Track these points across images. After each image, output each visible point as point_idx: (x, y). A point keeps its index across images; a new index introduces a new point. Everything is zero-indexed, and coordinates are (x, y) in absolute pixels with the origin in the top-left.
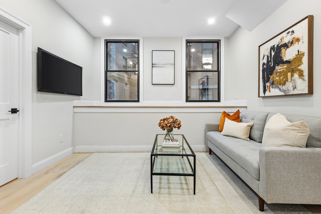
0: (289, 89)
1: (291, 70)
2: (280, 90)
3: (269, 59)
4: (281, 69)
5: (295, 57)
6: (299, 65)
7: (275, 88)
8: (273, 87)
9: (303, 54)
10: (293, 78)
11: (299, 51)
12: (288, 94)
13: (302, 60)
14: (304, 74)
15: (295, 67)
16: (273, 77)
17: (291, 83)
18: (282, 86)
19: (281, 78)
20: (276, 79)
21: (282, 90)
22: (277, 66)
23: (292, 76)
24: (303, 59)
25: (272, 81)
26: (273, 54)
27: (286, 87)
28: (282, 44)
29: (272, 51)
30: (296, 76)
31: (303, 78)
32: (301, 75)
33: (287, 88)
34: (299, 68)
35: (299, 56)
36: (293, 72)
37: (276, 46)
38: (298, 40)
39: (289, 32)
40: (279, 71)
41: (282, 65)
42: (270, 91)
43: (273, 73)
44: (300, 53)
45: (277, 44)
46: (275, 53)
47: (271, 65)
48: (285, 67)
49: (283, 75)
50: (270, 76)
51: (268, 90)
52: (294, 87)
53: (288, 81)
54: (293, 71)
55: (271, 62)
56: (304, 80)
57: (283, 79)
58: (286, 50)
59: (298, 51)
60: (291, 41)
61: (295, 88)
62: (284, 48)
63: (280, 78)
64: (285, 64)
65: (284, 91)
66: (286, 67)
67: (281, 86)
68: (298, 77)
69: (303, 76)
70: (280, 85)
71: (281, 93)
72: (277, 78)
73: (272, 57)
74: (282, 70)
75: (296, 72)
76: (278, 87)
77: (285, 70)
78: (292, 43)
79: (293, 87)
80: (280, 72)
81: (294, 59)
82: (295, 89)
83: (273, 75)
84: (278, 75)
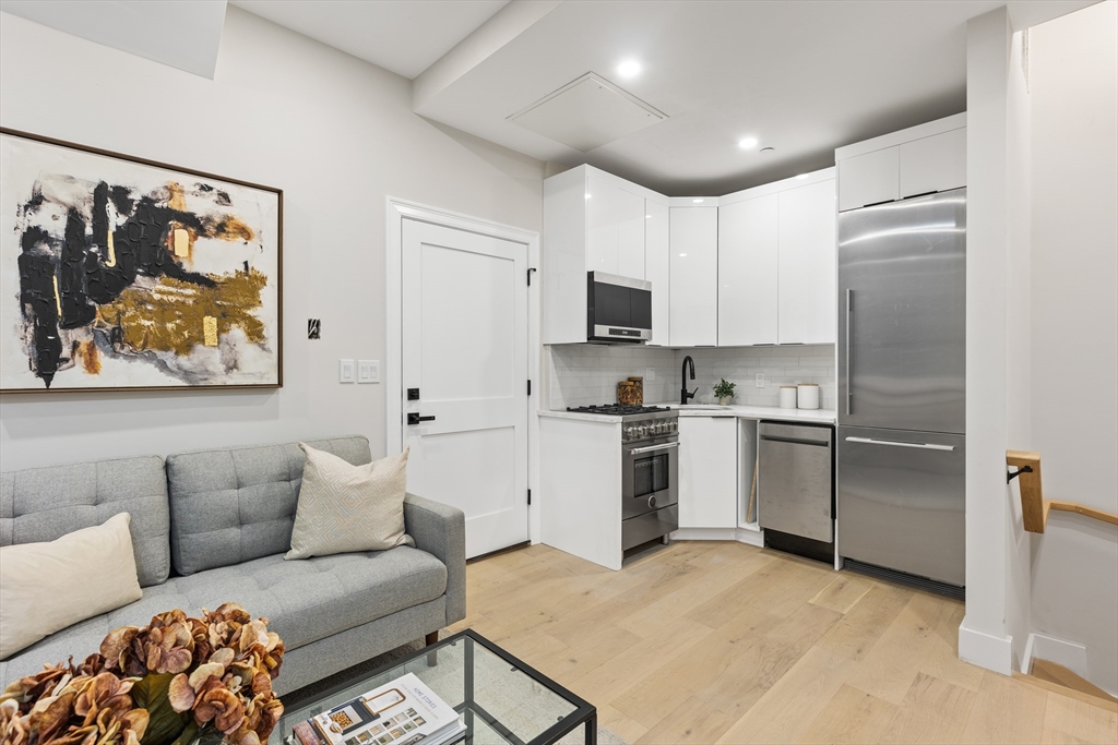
0: (211, 368)
1: (219, 312)
2: (163, 366)
3: (89, 231)
4: (171, 293)
5: (233, 276)
6: (249, 306)
7: (129, 357)
8: (115, 354)
9: (263, 280)
10: (224, 336)
11: (250, 266)
12: (202, 383)
13: (258, 295)
14: (264, 333)
15: (235, 306)
16: (120, 314)
17: (217, 353)
18: (177, 353)
19: (170, 326)
20: (141, 327)
21: (175, 369)
22: (141, 274)
23: (221, 330)
24: (260, 292)
25: (110, 327)
26: (116, 219)
27: (196, 361)
28: (176, 207)
29: (111, 208)
30: (237, 332)
31: (262, 342)
32: (255, 331)
33: (202, 363)
34: (250, 312)
35: (247, 278)
36: (226, 318)
37: (136, 196)
38: (244, 232)
39: (211, 189)
40: (157, 297)
41: (176, 281)
42: (92, 366)
43: (117, 294)
44: (250, 273)
45: (147, 192)
46: (128, 224)
47: (105, 257)
48: (189, 292)
49: (179, 317)
50: (92, 303)
51: (80, 361)
52: (231, 364)
53: (202, 341)
54: (224, 315)
55: (104, 247)
56: (264, 349)
57: (179, 331)
58: (195, 238)
59: (246, 263)
60: (218, 220)
61: (232, 366)
62: (185, 228)
63: (163, 322)
64: (192, 282)
65: (186, 374)
66: (195, 296)
67: (171, 354)
68: (247, 339)
69: (261, 337)
70: (166, 349)
71: (170, 378)
72: (147, 323)
73: (112, 229)
74: (172, 299)
75: (237, 322)
76: (151, 358)
77: (190, 302)
78: (221, 229)
79: (224, 362)
80: (161, 303)
81: (229, 279)
82: (235, 370)
83: (121, 306)
84: (150, 311)
